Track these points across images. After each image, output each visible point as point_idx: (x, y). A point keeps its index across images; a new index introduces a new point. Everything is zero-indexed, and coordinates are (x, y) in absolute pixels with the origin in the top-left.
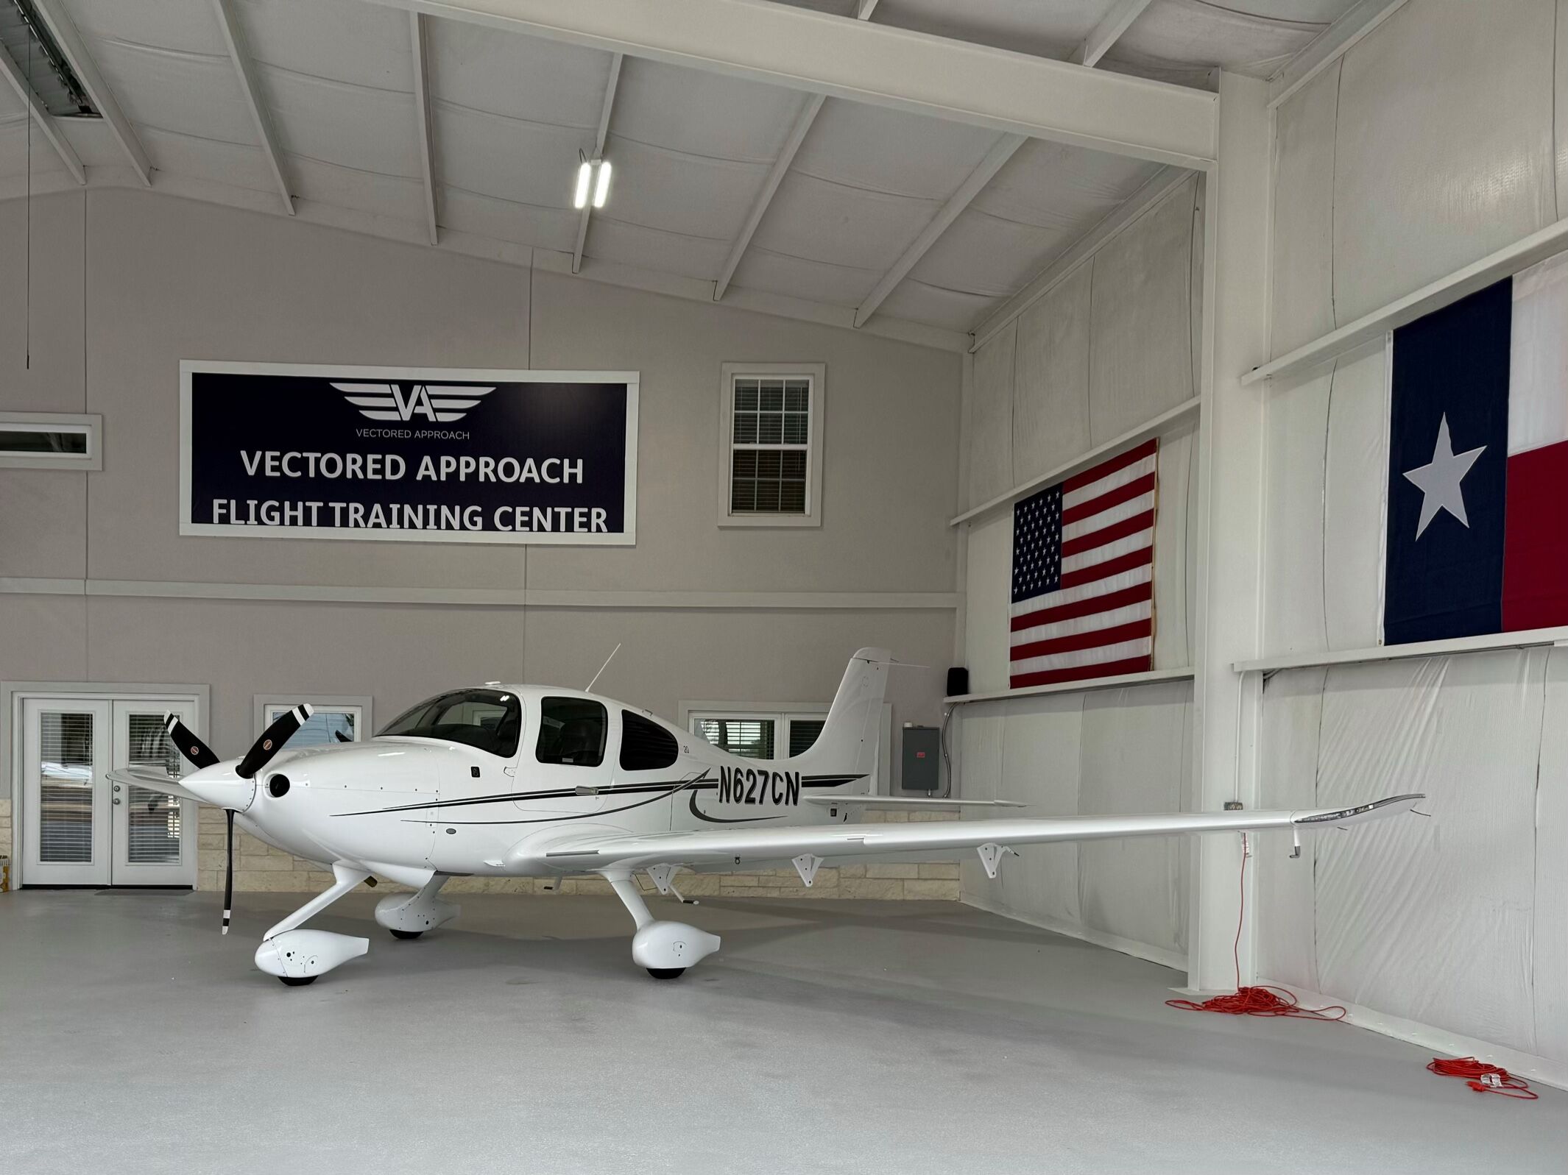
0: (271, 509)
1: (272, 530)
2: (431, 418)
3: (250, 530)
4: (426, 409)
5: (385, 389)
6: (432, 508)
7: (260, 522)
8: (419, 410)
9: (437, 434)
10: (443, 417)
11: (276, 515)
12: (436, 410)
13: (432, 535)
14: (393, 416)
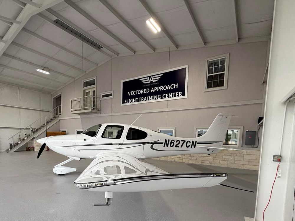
0: (132, 100)
1: (132, 103)
2: (153, 81)
3: (129, 104)
4: (153, 80)
5: (147, 78)
6: (153, 96)
7: (130, 102)
8: (152, 80)
9: (154, 84)
10: (155, 81)
11: (132, 101)
12: (154, 80)
13: (153, 101)
14: (148, 82)
